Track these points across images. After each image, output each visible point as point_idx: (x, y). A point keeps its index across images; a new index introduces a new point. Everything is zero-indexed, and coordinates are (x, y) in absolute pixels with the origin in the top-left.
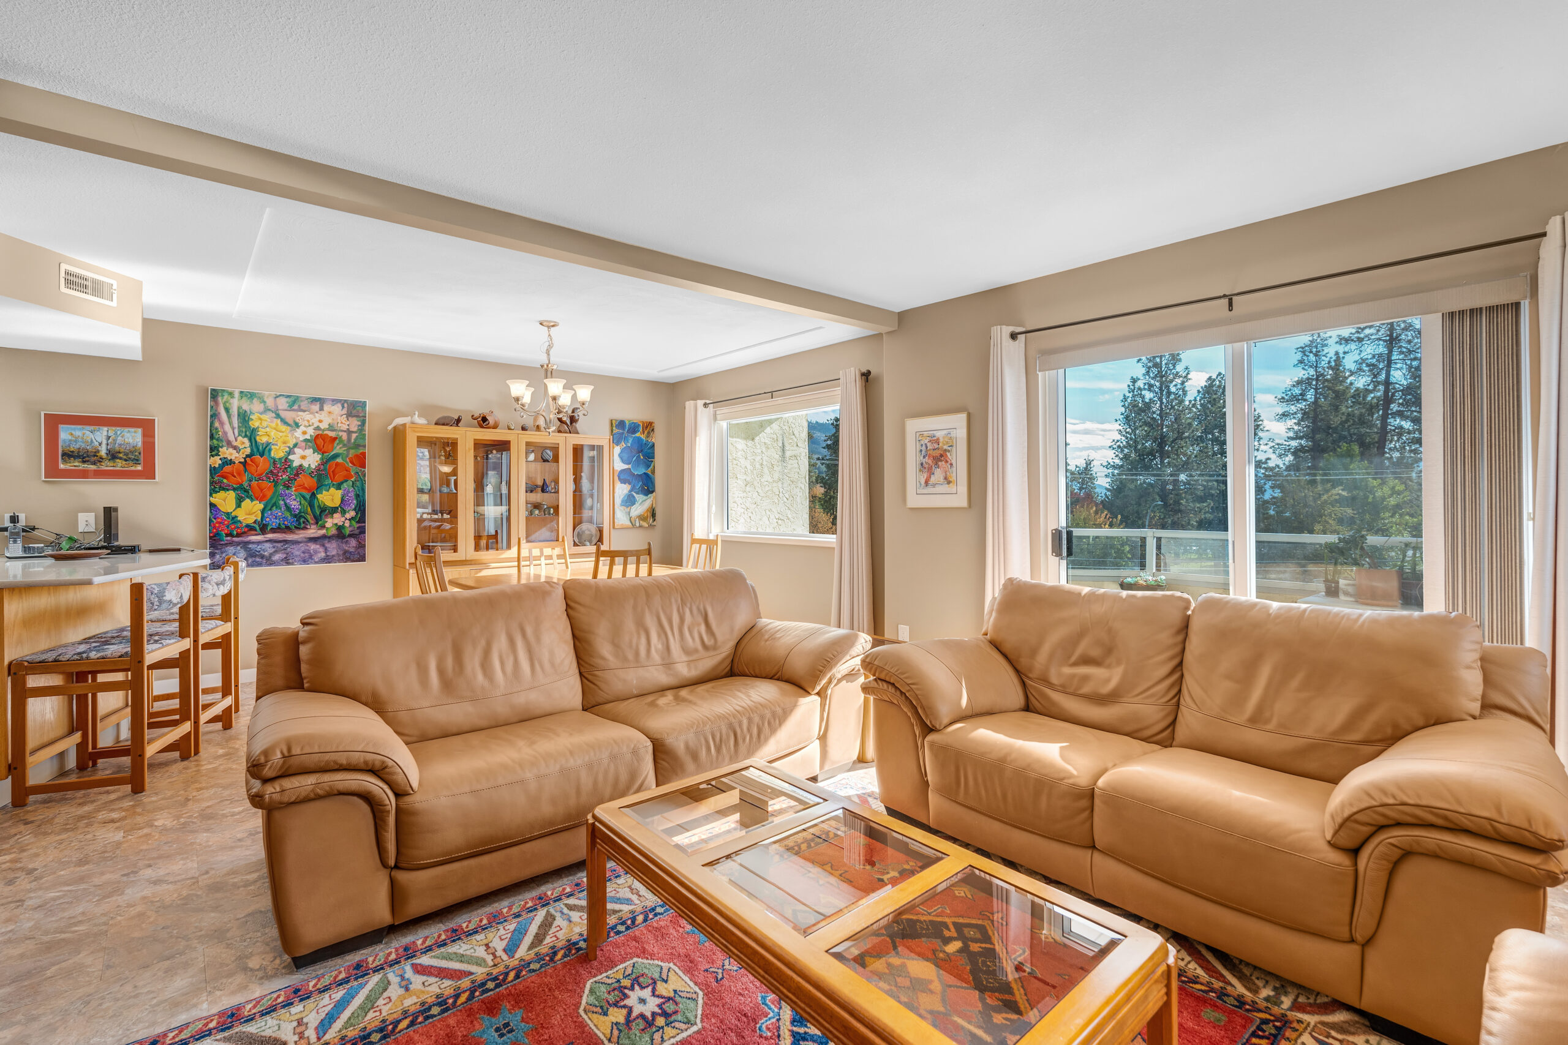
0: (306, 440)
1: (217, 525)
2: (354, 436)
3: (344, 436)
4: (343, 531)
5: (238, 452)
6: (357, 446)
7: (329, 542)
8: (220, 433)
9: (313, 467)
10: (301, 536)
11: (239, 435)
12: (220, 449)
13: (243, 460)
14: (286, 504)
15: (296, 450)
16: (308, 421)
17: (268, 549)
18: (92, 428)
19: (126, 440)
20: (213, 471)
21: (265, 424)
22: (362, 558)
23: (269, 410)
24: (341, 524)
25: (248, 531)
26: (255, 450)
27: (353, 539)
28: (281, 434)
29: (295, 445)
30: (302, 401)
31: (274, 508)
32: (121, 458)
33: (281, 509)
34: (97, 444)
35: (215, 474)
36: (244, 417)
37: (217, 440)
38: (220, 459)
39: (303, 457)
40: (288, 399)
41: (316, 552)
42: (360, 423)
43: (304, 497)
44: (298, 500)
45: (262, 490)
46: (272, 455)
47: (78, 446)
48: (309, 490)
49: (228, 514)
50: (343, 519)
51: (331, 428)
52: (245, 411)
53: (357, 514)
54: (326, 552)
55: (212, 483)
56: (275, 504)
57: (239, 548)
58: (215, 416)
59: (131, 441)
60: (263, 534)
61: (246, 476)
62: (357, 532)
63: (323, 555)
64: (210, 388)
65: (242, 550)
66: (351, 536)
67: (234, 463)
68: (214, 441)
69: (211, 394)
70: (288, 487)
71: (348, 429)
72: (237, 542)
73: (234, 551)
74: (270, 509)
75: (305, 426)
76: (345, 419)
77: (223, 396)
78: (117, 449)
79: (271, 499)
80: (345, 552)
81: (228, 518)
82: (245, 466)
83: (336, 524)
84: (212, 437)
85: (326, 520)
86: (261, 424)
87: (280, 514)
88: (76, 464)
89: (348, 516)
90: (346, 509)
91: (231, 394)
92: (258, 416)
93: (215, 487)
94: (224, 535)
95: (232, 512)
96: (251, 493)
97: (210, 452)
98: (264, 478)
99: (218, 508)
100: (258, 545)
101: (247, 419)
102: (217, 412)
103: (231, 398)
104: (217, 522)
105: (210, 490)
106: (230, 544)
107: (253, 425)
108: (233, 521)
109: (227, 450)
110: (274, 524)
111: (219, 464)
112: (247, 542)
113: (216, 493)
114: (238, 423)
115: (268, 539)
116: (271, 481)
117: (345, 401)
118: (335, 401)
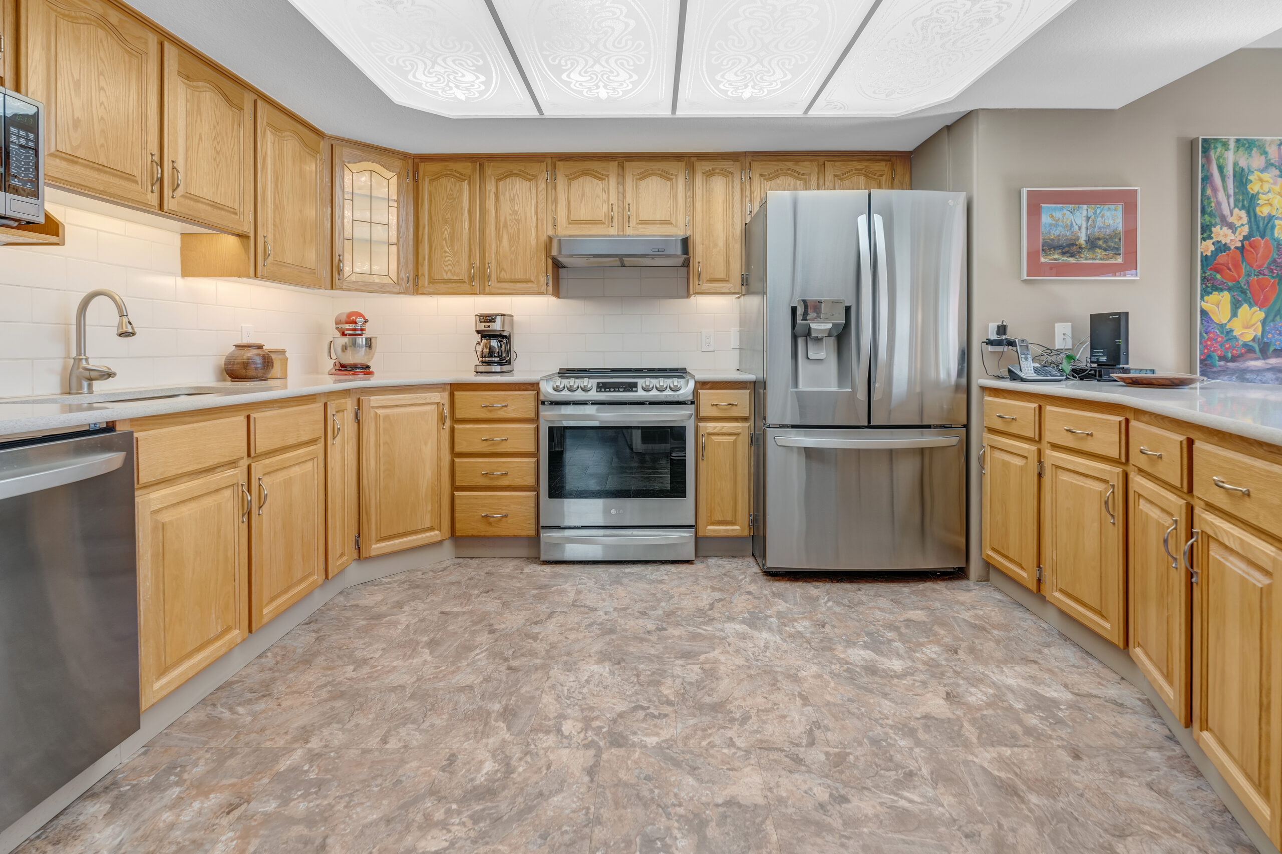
1: (1209, 343)
5: (1234, 233)
8: (1213, 204)
11: (1236, 206)
12: (1213, 229)
18: (1071, 206)
19: (1106, 221)
20: (1205, 260)
21: (1266, 187)
23: (1272, 165)
25: (1246, 352)
31: (1278, 319)
32: (1100, 247)
34: (1076, 228)
35: (1207, 265)
36: (1241, 178)
37: (1210, 215)
38: (1213, 244)
45: (1263, 290)
46: (1276, 235)
47: (1057, 233)
49: (1222, 326)
52: (1243, 170)
55: (1203, 279)
56: (1278, 313)
58: (1207, 179)
59: (1111, 222)
60: (1264, 358)
61: (1244, 268)
64: (1201, 138)
67: (1229, 249)
68: (1206, 216)
69: (1203, 146)
72: (1232, 369)
74: (1273, 320)
77: (1216, 148)
78: (1097, 234)
79: (1275, 302)
81: (1222, 332)
82: (1242, 253)
84: (1203, 211)
86: (1261, 187)
88: (1056, 256)
91: (1225, 144)
92: (1259, 176)
93: (1207, 287)
94: (1217, 358)
95: (1226, 324)
96: (1249, 295)
97: (1202, 234)
98: (1266, 272)
99: (1210, 317)
100: (1258, 375)
101: (1244, 180)
102: (1208, 174)
103: (1226, 150)
104: (1209, 339)
105: (1201, 290)
106: (1224, 371)
107: (1252, 190)
108: (1227, 338)
109: (1221, 229)
110: (1277, 343)
111: (1212, 252)
112: (1244, 370)
113: (1208, 295)
114: (1234, 187)
115: (1269, 366)
116: (1275, 275)
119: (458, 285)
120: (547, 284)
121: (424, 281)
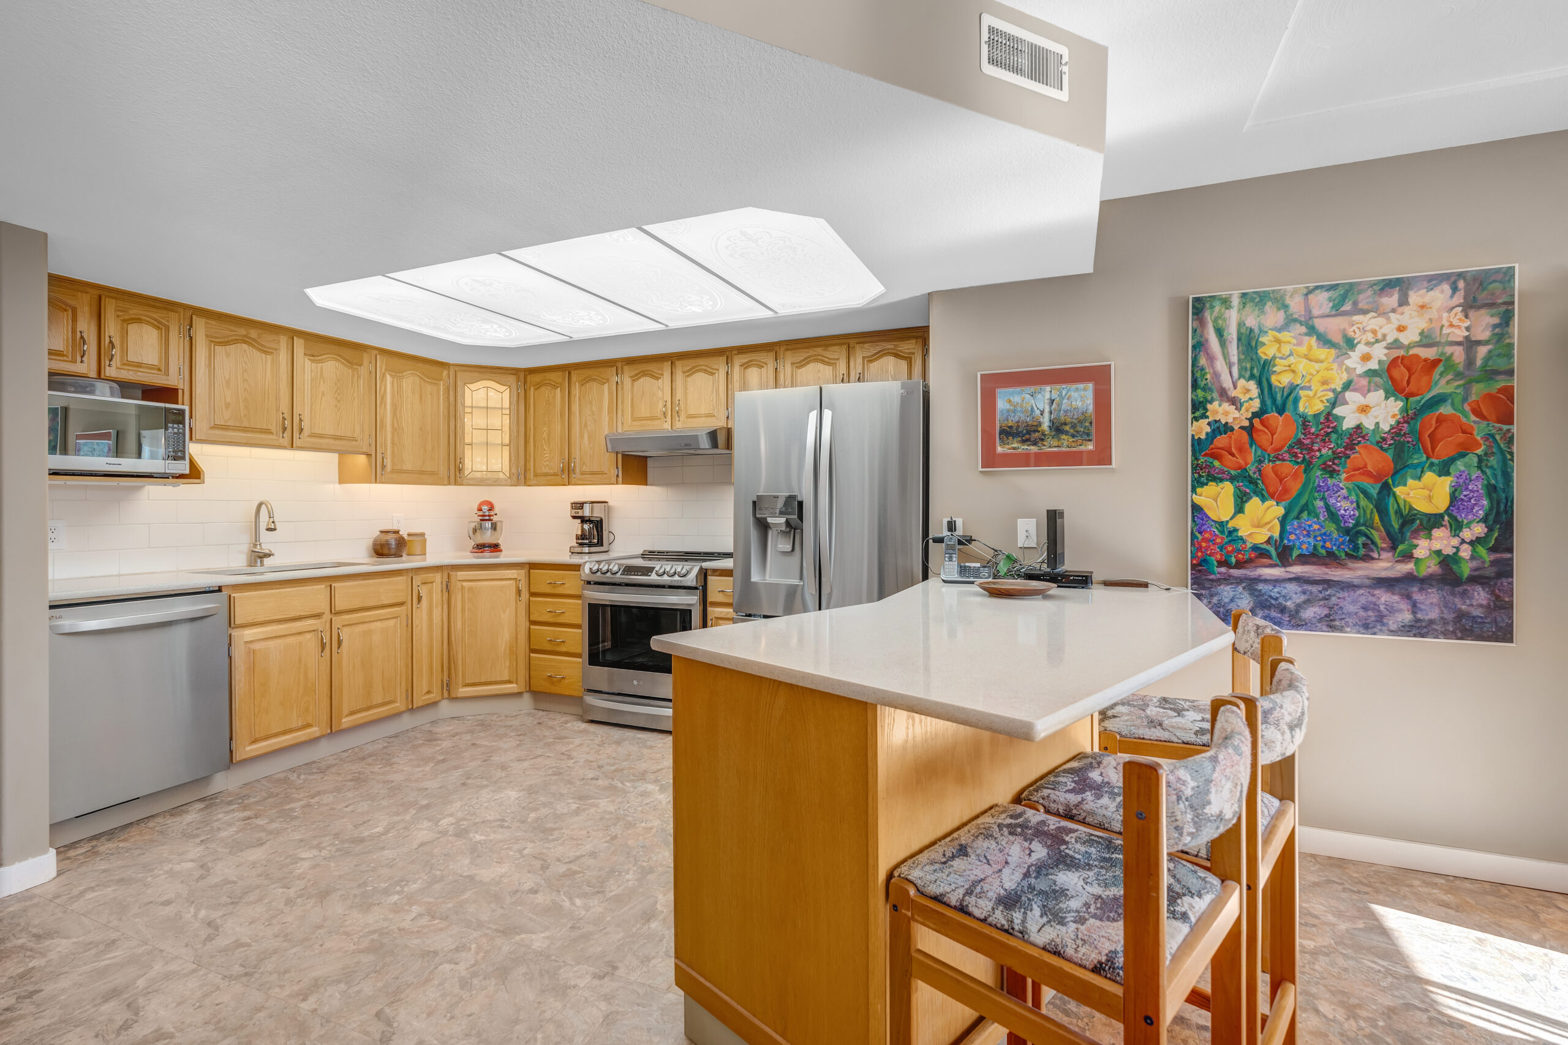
0: (1371, 373)
1: (1204, 544)
2: (1482, 351)
3: (1458, 354)
4: (1454, 567)
5: (1238, 409)
6: (1491, 374)
7: (1421, 590)
8: (1208, 376)
9: (1385, 427)
10: (1359, 573)
11: (1241, 376)
12: (1209, 406)
13: (1246, 423)
14: (1327, 507)
15: (1348, 395)
16: (1374, 332)
17: (1293, 594)
18: (1032, 389)
19: (1074, 403)
20: (1197, 444)
21: (1286, 350)
22: (1505, 634)
23: (1295, 320)
24: (1449, 551)
25: (1257, 557)
26: (1269, 402)
27: (1479, 588)
28: (1317, 366)
29: (1347, 386)
30: (1360, 292)
31: (1305, 515)
32: (1067, 433)
33: (1317, 516)
34: (1038, 412)
35: (1201, 451)
36: (1249, 342)
37: (1204, 389)
38: (1209, 424)
39: (1364, 409)
40: (1331, 293)
41: (1392, 610)
42: (1496, 320)
43: (1365, 493)
44: (1353, 498)
45: (1281, 480)
46: (1301, 409)
47: (1016, 419)
48: (1376, 478)
49: (1222, 524)
50: (1455, 542)
51: (1427, 340)
52: (1251, 330)
53: (1491, 530)
54: (1414, 613)
55: (1196, 468)
56: (1305, 507)
57: (1240, 589)
58: (1200, 346)
59: (1079, 404)
60: (1284, 566)
61: (1253, 454)
62: (1490, 572)
63: (1407, 617)
64: (1191, 296)
65: (1246, 594)
66: (1474, 580)
67: (1232, 429)
68: (1199, 391)
69: (1194, 307)
70: (1333, 473)
71: (1467, 338)
72: (1236, 578)
73: (1232, 594)
74: (1298, 518)
75: (1368, 344)
76: (1460, 315)
77: (1212, 307)
78: (1063, 419)
79: (1300, 495)
80: (1461, 616)
81: (1222, 532)
82: (1251, 435)
83: (1438, 553)
84: (1195, 386)
85: (1415, 542)
86: (1279, 350)
87: (1316, 527)
88: (1015, 445)
89: (1467, 534)
90: (1462, 517)
91: (1226, 302)
92: (1275, 337)
93: (1200, 476)
94: (1215, 563)
95: (1227, 522)
96: (1261, 485)
97: (1193, 413)
98: (1287, 456)
99: (1205, 514)
100: (1275, 586)
101: (1253, 344)
102: (1202, 340)
103: (1227, 309)
104: (1203, 540)
105: (1192, 481)
106: (1225, 579)
107: (1265, 354)
108: (1230, 538)
109: (1220, 405)
110: (1304, 547)
111: (1207, 434)
112: (1255, 579)
113: (1202, 487)
114: (1238, 353)
115: (1292, 576)
116: (1299, 460)
117: (1460, 275)
118: (1433, 281)
119: (554, 477)
120: (618, 476)
121: (531, 475)
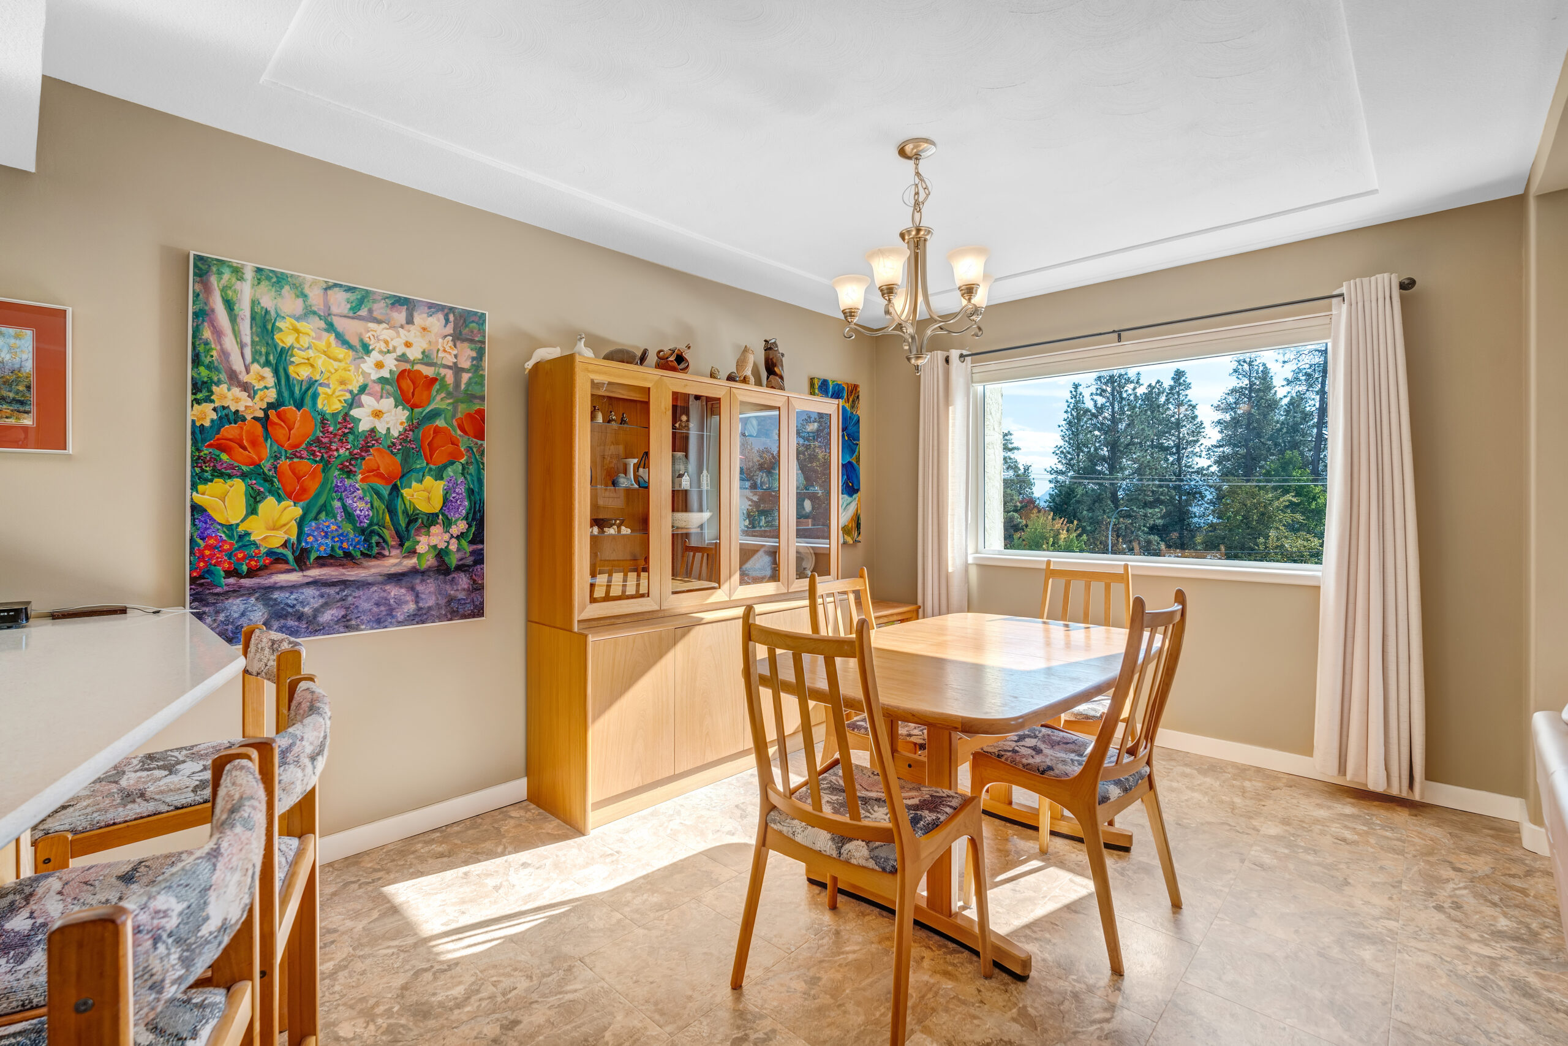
0: (382, 381)
1: (207, 552)
2: (465, 377)
3: (449, 376)
4: (446, 559)
5: (252, 397)
6: (471, 397)
7: (422, 581)
8: (214, 353)
9: (395, 433)
10: (373, 571)
11: (254, 360)
12: (214, 388)
13: (261, 414)
14: (344, 507)
15: (364, 398)
16: (386, 342)
17: (311, 599)
20: (199, 433)
21: (305, 341)
22: (478, 611)
23: (314, 313)
24: (442, 545)
25: (272, 563)
26: (286, 394)
27: (462, 575)
28: (336, 364)
29: (363, 389)
30: (375, 301)
31: (323, 516)
33: (335, 517)
35: (204, 440)
36: (264, 324)
37: (209, 367)
38: (215, 409)
39: (377, 414)
40: (349, 295)
41: (400, 602)
42: (474, 354)
43: (378, 494)
44: (368, 498)
45: (299, 479)
46: (320, 406)
48: (386, 479)
49: (230, 528)
50: (446, 537)
51: (427, 359)
52: (267, 312)
53: (470, 526)
54: (417, 602)
55: (197, 461)
56: (324, 508)
57: (252, 600)
58: (203, 315)
59: (7, 357)
60: (302, 570)
61: (268, 448)
62: (469, 561)
63: (411, 607)
64: (192, 253)
65: (260, 605)
66: (460, 568)
67: (244, 419)
68: (202, 369)
69: (195, 266)
70: (350, 473)
71: (455, 364)
72: (248, 589)
73: (242, 607)
74: (316, 518)
75: (381, 352)
76: (451, 344)
77: (220, 273)
79: (318, 495)
80: (451, 600)
81: (231, 537)
82: (265, 427)
83: (435, 547)
84: (197, 361)
85: (418, 538)
86: (297, 340)
87: (334, 527)
89: (455, 530)
90: (453, 516)
91: (237, 272)
92: (292, 324)
93: (203, 471)
94: (223, 574)
95: (238, 525)
96: (277, 484)
97: (193, 394)
98: (305, 454)
99: (209, 516)
100: (292, 593)
101: (270, 327)
102: (207, 308)
103: (238, 280)
104: (207, 547)
105: (192, 476)
106: (234, 591)
107: (283, 341)
108: (240, 544)
109: (229, 390)
110: (322, 549)
111: (212, 421)
112: (269, 587)
113: (205, 484)
114: (252, 334)
115: (311, 580)
116: (318, 459)
117: (452, 309)
118: (434, 308)
